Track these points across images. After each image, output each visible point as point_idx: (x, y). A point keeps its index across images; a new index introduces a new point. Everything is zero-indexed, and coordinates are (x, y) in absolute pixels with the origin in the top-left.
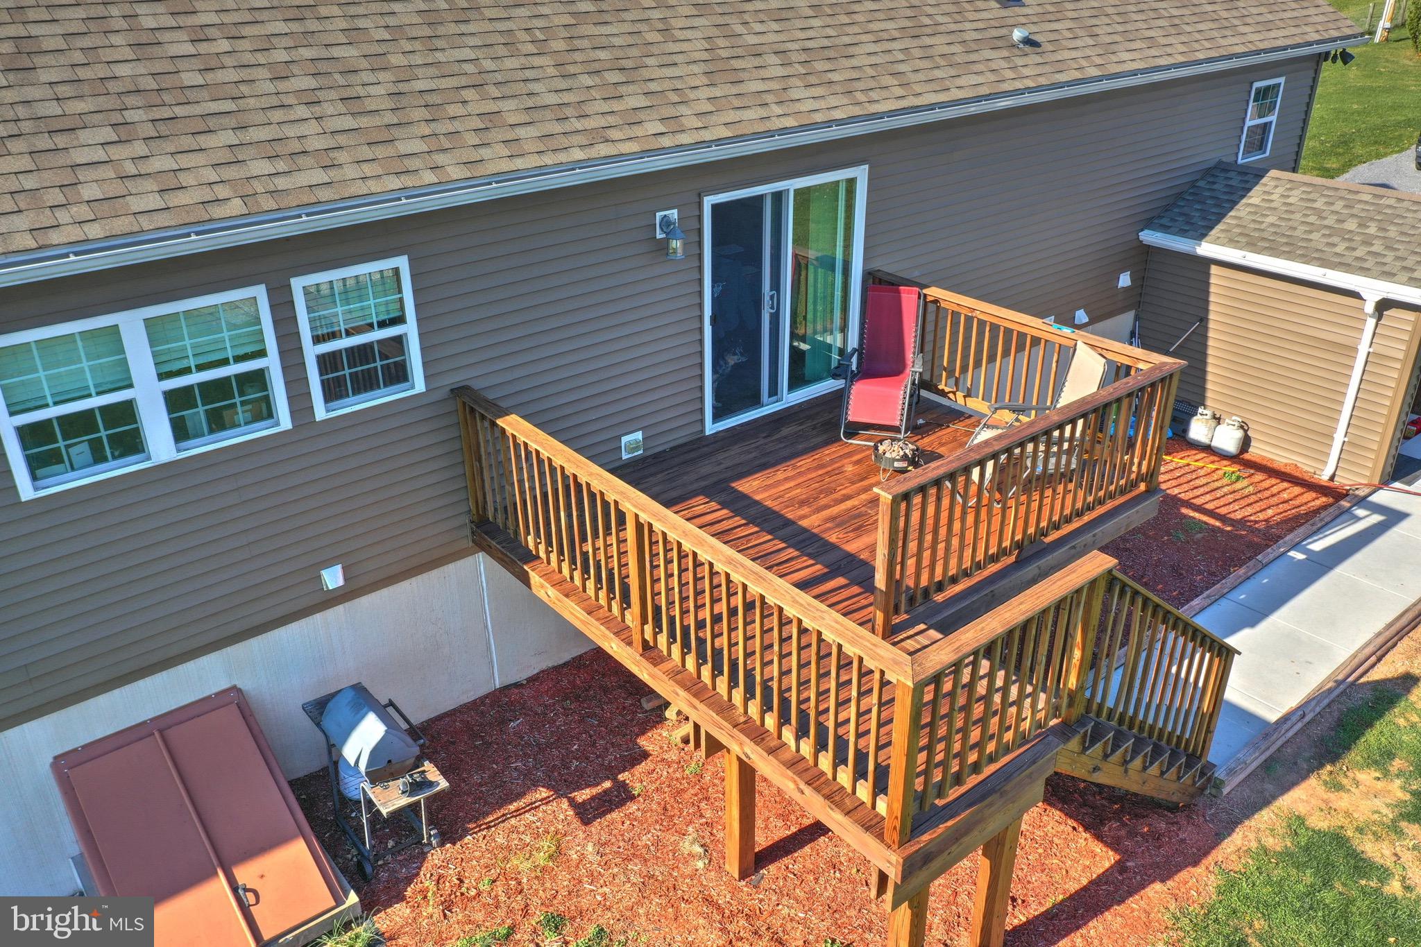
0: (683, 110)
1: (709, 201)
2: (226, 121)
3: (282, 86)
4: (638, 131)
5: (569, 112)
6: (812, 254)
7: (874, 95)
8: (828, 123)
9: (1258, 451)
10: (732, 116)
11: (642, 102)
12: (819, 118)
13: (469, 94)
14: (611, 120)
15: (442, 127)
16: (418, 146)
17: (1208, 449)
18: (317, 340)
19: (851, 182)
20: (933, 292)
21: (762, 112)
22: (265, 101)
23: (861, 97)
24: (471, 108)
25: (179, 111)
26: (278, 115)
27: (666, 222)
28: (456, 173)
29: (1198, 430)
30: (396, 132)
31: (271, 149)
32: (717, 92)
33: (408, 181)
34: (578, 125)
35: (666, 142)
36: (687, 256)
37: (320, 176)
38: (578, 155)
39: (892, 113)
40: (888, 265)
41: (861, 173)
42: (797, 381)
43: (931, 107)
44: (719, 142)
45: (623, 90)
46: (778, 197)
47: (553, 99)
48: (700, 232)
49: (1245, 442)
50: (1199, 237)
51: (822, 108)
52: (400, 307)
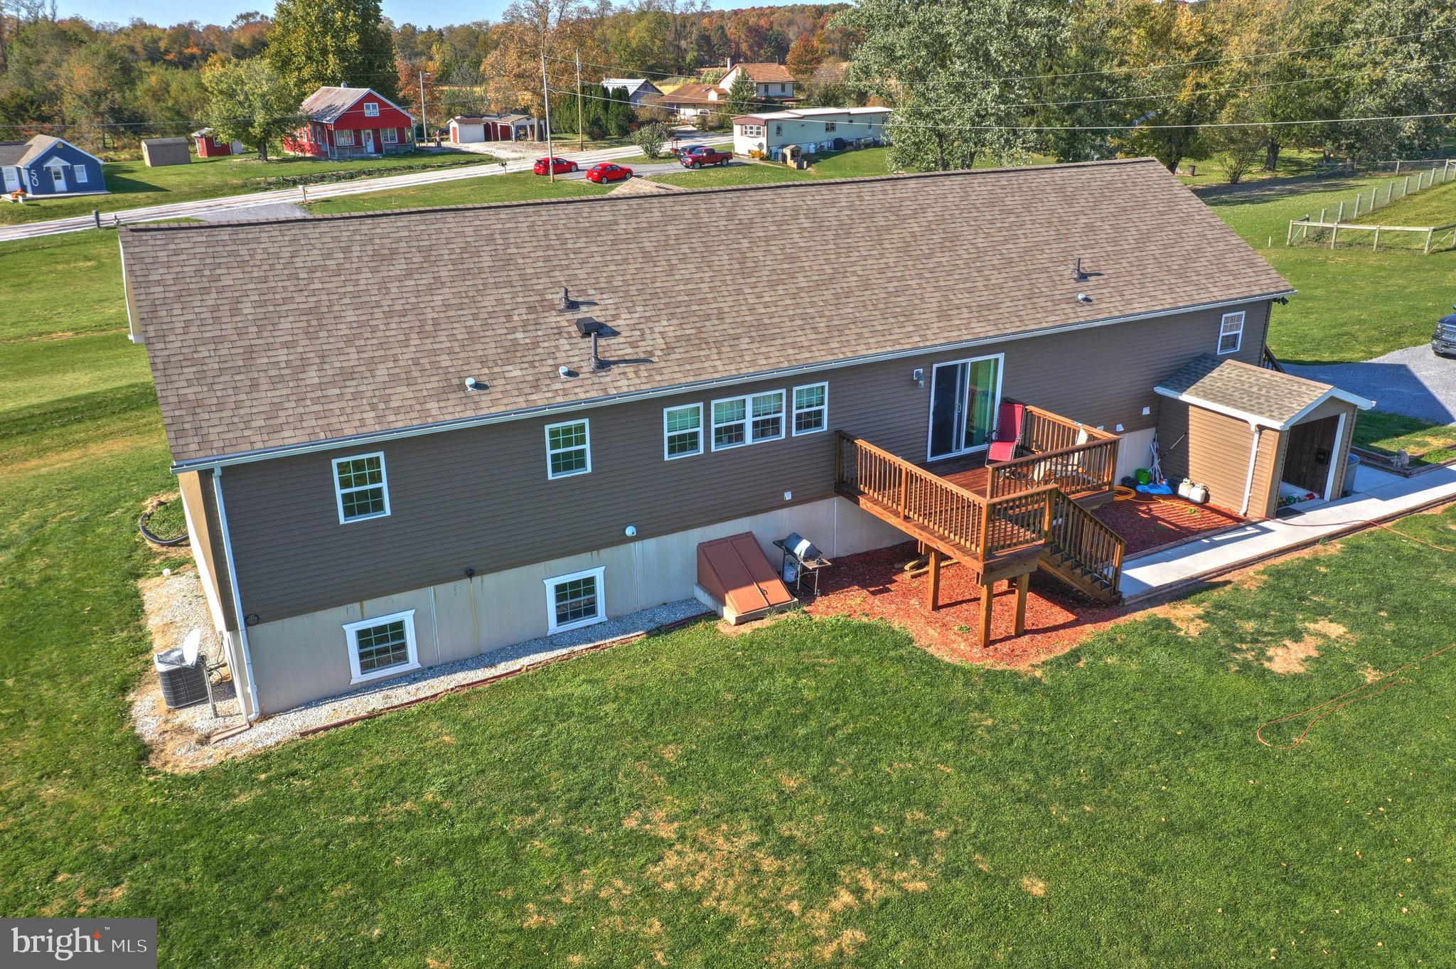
0: (928, 332)
1: (935, 366)
2: (778, 336)
3: (793, 323)
4: (911, 340)
5: (886, 333)
6: (979, 389)
7: (1007, 326)
8: (986, 338)
9: (1213, 502)
10: (946, 334)
11: (911, 329)
12: (982, 335)
13: (852, 326)
14: (901, 336)
15: (844, 338)
16: (837, 345)
17: (1187, 500)
18: (797, 408)
19: (997, 360)
20: (1030, 408)
21: (958, 333)
22: (789, 329)
23: (1001, 326)
24: (853, 331)
25: (765, 332)
26: (793, 334)
27: (918, 373)
28: (850, 355)
29: (1184, 489)
30: (830, 340)
31: (794, 345)
32: (941, 325)
33: (835, 357)
34: (889, 338)
35: (921, 344)
36: (925, 387)
37: (808, 355)
38: (890, 349)
39: (1013, 333)
40: (1012, 395)
41: (1001, 356)
42: (969, 443)
43: (1033, 331)
44: (941, 345)
45: (905, 324)
46: (964, 365)
47: (880, 328)
48: (931, 378)
49: (1207, 497)
50: (1182, 391)
51: (984, 331)
52: (822, 400)
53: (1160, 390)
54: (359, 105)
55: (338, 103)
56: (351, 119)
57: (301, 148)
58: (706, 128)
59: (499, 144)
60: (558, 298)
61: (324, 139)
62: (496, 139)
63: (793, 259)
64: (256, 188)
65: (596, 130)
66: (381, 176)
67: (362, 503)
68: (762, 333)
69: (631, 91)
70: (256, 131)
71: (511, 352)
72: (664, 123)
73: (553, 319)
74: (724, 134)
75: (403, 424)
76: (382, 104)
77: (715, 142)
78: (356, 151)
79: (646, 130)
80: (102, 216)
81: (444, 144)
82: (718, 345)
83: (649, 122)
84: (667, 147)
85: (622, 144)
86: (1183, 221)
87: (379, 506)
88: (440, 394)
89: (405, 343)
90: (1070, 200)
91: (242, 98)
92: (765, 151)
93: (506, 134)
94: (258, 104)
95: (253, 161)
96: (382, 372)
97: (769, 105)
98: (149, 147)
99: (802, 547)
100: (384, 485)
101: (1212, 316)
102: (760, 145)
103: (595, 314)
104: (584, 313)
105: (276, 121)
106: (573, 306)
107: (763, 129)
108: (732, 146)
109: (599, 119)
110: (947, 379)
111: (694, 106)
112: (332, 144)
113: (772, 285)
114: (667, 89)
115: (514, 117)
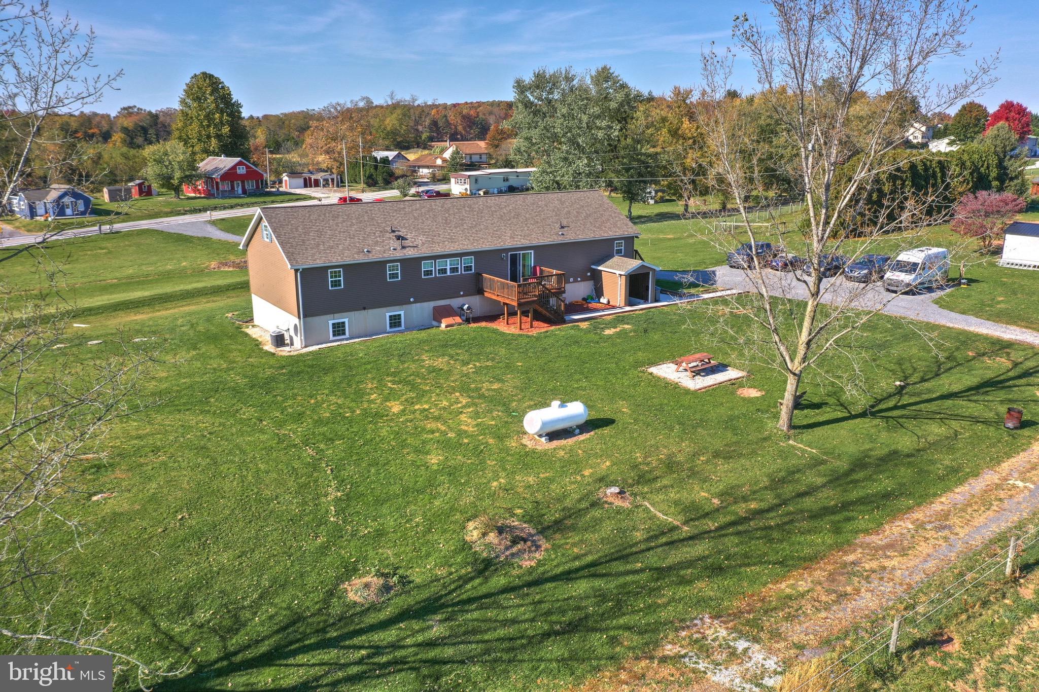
0: (506, 242)
1: (510, 253)
2: (457, 241)
3: (462, 238)
4: (500, 244)
6: (525, 262)
7: (534, 241)
8: (527, 244)
9: (611, 303)
10: (512, 243)
11: (501, 241)
12: (524, 243)
13: (481, 239)
14: (497, 243)
15: (478, 243)
16: (476, 245)
17: (603, 303)
18: (464, 264)
19: (531, 253)
20: (541, 267)
21: (516, 243)
23: (532, 241)
24: (481, 241)
26: (462, 241)
27: (503, 255)
28: (480, 247)
29: (602, 300)
31: (462, 244)
32: (511, 240)
33: (475, 248)
34: (493, 243)
35: (503, 245)
36: (506, 259)
37: (466, 247)
38: (493, 246)
39: (537, 243)
40: (537, 263)
41: (532, 251)
43: (544, 243)
44: (510, 246)
46: (519, 253)
47: (490, 240)
48: (508, 257)
49: (609, 302)
50: (599, 265)
51: (526, 242)
52: (471, 261)
53: (593, 267)
54: (234, 168)
55: (221, 166)
56: (230, 175)
57: (199, 191)
58: (435, 180)
59: (313, 189)
60: (389, 229)
61: (213, 186)
62: (311, 186)
63: (462, 220)
64: (179, 213)
65: (371, 181)
66: (249, 207)
67: (336, 283)
68: (452, 240)
69: (390, 158)
70: (175, 182)
71: (376, 243)
72: (410, 176)
73: (388, 235)
74: (445, 184)
75: (348, 261)
76: (247, 167)
77: (442, 188)
78: (231, 194)
79: (400, 181)
80: (103, 228)
81: (281, 189)
82: (438, 243)
83: (402, 176)
84: (413, 191)
85: (386, 189)
86: (604, 211)
87: (340, 285)
88: (358, 253)
89: (346, 240)
90: (562, 203)
91: (167, 163)
92: (469, 192)
93: (317, 184)
94: (176, 166)
95: (171, 197)
96: (340, 247)
97: (472, 166)
98: (110, 191)
99: (465, 307)
100: (342, 279)
101: (611, 241)
102: (466, 189)
103: (400, 233)
104: (397, 233)
105: (186, 176)
106: (393, 231)
107: (468, 181)
108: (450, 190)
109: (372, 175)
110: (514, 259)
111: (428, 167)
112: (218, 189)
113: (456, 227)
114: (412, 156)
115: (323, 174)
